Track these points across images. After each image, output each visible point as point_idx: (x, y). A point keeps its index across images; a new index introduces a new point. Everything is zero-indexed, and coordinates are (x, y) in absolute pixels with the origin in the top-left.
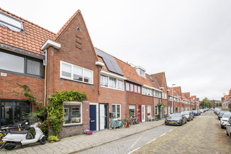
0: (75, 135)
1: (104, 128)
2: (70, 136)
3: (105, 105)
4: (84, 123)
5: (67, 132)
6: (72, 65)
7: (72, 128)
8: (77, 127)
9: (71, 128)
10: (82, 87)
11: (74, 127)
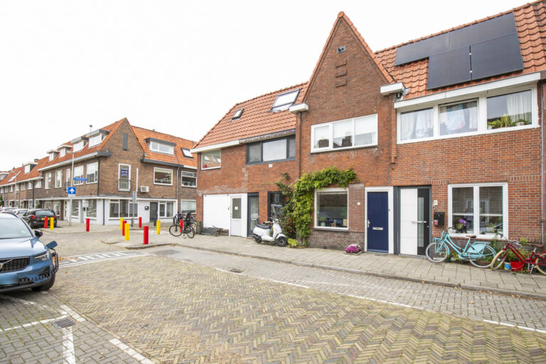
0: (333, 248)
1: (415, 252)
2: (325, 248)
3: (419, 190)
4: (352, 230)
5: (320, 240)
6: (330, 124)
7: (328, 234)
8: (336, 235)
9: (326, 234)
10: (348, 158)
11: (331, 233)
